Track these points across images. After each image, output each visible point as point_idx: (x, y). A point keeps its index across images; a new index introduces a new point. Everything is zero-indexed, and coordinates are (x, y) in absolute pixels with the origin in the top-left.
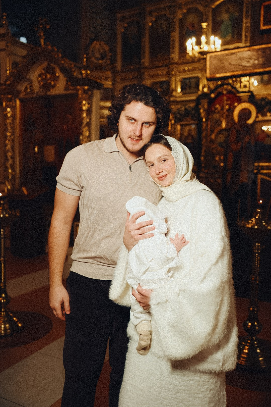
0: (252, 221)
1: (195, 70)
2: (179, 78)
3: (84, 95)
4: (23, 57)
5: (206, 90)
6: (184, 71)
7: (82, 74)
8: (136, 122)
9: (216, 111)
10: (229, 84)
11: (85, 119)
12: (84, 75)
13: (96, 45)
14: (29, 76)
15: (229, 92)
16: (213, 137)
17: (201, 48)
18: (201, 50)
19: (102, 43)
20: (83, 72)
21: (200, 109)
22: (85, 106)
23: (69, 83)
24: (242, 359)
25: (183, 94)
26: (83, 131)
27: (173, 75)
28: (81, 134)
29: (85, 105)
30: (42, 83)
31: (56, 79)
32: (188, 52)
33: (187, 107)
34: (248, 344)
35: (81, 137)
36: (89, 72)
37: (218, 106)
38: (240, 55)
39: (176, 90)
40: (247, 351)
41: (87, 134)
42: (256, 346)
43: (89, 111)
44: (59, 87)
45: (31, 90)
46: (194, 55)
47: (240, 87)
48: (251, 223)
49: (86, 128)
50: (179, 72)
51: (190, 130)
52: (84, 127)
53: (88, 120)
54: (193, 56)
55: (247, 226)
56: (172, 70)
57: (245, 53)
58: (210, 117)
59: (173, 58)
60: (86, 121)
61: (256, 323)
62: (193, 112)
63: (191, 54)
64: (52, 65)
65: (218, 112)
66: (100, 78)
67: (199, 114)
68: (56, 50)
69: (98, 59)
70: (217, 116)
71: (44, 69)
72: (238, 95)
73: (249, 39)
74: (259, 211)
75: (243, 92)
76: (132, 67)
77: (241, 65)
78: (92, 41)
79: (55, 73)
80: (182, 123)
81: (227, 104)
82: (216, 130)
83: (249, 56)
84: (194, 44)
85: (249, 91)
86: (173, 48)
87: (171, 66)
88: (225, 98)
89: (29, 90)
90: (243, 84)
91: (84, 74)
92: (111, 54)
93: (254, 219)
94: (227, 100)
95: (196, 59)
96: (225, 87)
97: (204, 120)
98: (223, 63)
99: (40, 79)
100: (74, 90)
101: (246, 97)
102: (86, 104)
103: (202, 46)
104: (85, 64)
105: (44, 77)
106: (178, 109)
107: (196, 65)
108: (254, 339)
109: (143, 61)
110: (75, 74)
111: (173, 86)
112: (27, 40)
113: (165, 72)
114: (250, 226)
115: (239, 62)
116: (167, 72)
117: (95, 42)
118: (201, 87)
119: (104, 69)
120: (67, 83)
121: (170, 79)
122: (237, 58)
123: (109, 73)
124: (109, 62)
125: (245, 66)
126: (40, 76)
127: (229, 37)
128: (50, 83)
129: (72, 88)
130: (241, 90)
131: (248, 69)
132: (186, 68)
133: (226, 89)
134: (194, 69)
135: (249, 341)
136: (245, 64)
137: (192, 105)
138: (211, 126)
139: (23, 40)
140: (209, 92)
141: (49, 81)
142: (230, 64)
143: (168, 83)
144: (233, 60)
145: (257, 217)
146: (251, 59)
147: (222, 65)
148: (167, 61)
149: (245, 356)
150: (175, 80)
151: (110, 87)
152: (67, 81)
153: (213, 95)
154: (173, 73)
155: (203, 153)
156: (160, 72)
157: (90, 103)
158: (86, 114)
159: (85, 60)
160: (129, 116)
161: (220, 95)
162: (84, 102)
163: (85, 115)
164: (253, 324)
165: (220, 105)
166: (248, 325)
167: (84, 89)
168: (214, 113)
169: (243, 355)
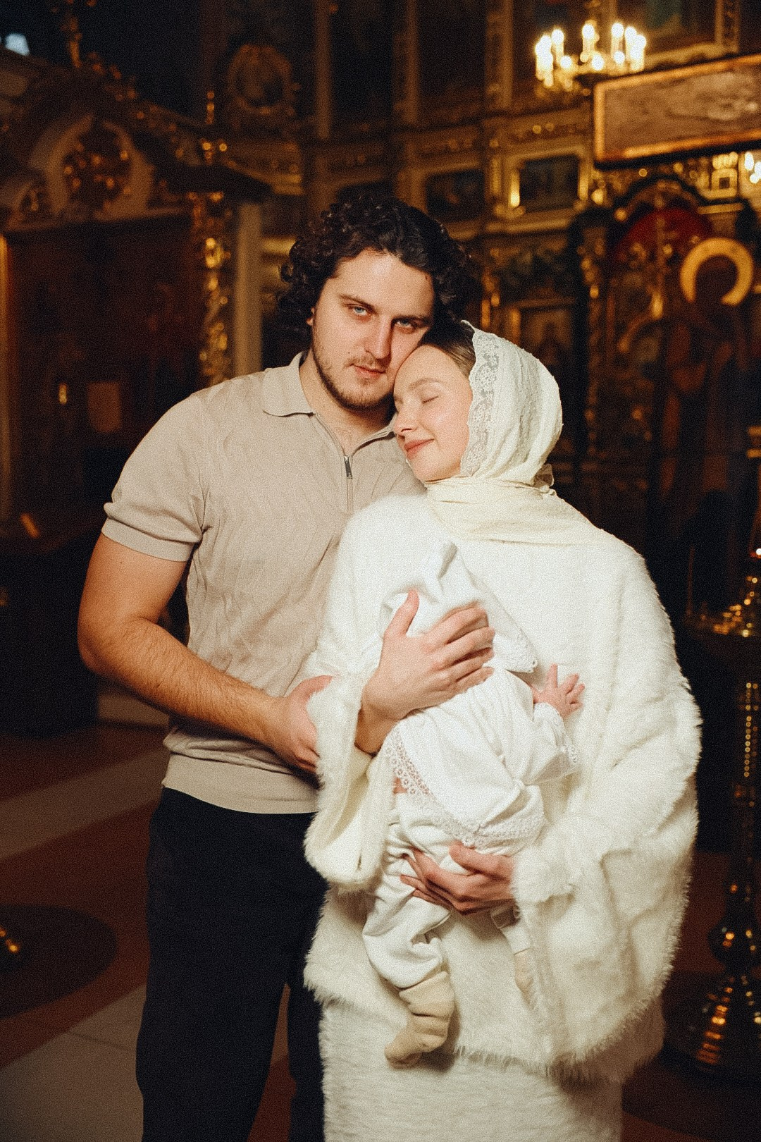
0: (734, 613)
1: (565, 134)
2: (513, 160)
3: (211, 222)
4: (16, 100)
5: (598, 197)
6: (532, 136)
7: (201, 152)
8: (373, 317)
9: (634, 263)
10: (674, 177)
11: (215, 296)
12: (209, 156)
13: (248, 58)
14: (34, 163)
15: (675, 203)
16: (624, 345)
17: (580, 63)
18: (583, 70)
19: (269, 50)
20: (207, 146)
21: (581, 258)
22: (212, 255)
23: (163, 184)
24: (706, 1045)
25: (528, 211)
26: (208, 336)
27: (494, 151)
28: (204, 344)
29: (212, 252)
30: (76, 183)
31: (122, 169)
32: (539, 76)
33: (540, 252)
34: (726, 1000)
35: (204, 356)
36: (223, 147)
37: (637, 248)
38: (701, 85)
39: (504, 199)
40: (721, 1021)
41: (223, 344)
42: (751, 1003)
43: (227, 273)
44: (129, 197)
45: (44, 207)
46: (560, 86)
47: (710, 187)
48: (730, 620)
49: (219, 326)
50: (515, 139)
51: (550, 327)
52: (212, 324)
53: (223, 301)
54: (556, 89)
55: (717, 628)
56: (493, 135)
57: (716, 77)
58: (614, 282)
59: (494, 98)
60: (217, 302)
61: (749, 934)
62: (559, 268)
63: (549, 82)
64: (109, 126)
65: (640, 269)
66: (264, 165)
67: (579, 274)
68: (117, 75)
69: (257, 104)
70: (634, 280)
71: (82, 138)
72: (704, 210)
73: (736, 30)
74: (755, 580)
75: (717, 202)
76: (365, 127)
77: (706, 119)
78: (236, 43)
79: (117, 152)
80: (524, 304)
81: (666, 242)
82: (634, 326)
83: (729, 87)
84: (560, 49)
85: (739, 199)
86: (495, 62)
87: (487, 123)
88: (660, 222)
89: (34, 207)
90: (716, 177)
91: (210, 154)
92: (296, 87)
93: (738, 607)
94: (667, 229)
95: (566, 101)
96: (662, 185)
97: (594, 292)
98: (645, 112)
99: (69, 170)
100: (180, 203)
101: (726, 217)
102: (216, 247)
103: (583, 57)
104: (210, 120)
105: (82, 164)
106: (513, 261)
107: (569, 118)
108: (745, 983)
109: (398, 106)
110: (180, 153)
111: (495, 186)
112: (30, 44)
113: (468, 141)
114: (724, 629)
115: (697, 108)
116: (475, 143)
117: (245, 49)
118: (583, 188)
119: (275, 134)
120: (156, 183)
121: (486, 163)
122: (693, 95)
123: (291, 148)
124: (291, 112)
125: (717, 121)
126: (68, 160)
127: (672, 26)
128: (103, 184)
129: (172, 198)
130: (710, 195)
131: (727, 129)
132: (537, 129)
133: (664, 194)
134: (560, 132)
135: (729, 990)
136: (715, 113)
137: (557, 245)
138: (617, 311)
139: (17, 44)
140: (609, 204)
141: (99, 178)
142: (670, 115)
143: (479, 177)
144: (680, 101)
145: (747, 602)
146: (735, 97)
147: (645, 118)
148: (474, 109)
149: (717, 1037)
150: (503, 166)
151: (297, 191)
152: (157, 176)
153: (621, 215)
154: (494, 143)
155: (592, 399)
156: (453, 144)
157: (230, 247)
158: (219, 281)
159: (211, 107)
160: (354, 297)
161: (643, 213)
162: (211, 243)
163: (213, 284)
164: (740, 936)
165: (644, 246)
166: (724, 938)
167: (209, 201)
168: (626, 268)
169: (709, 1034)
